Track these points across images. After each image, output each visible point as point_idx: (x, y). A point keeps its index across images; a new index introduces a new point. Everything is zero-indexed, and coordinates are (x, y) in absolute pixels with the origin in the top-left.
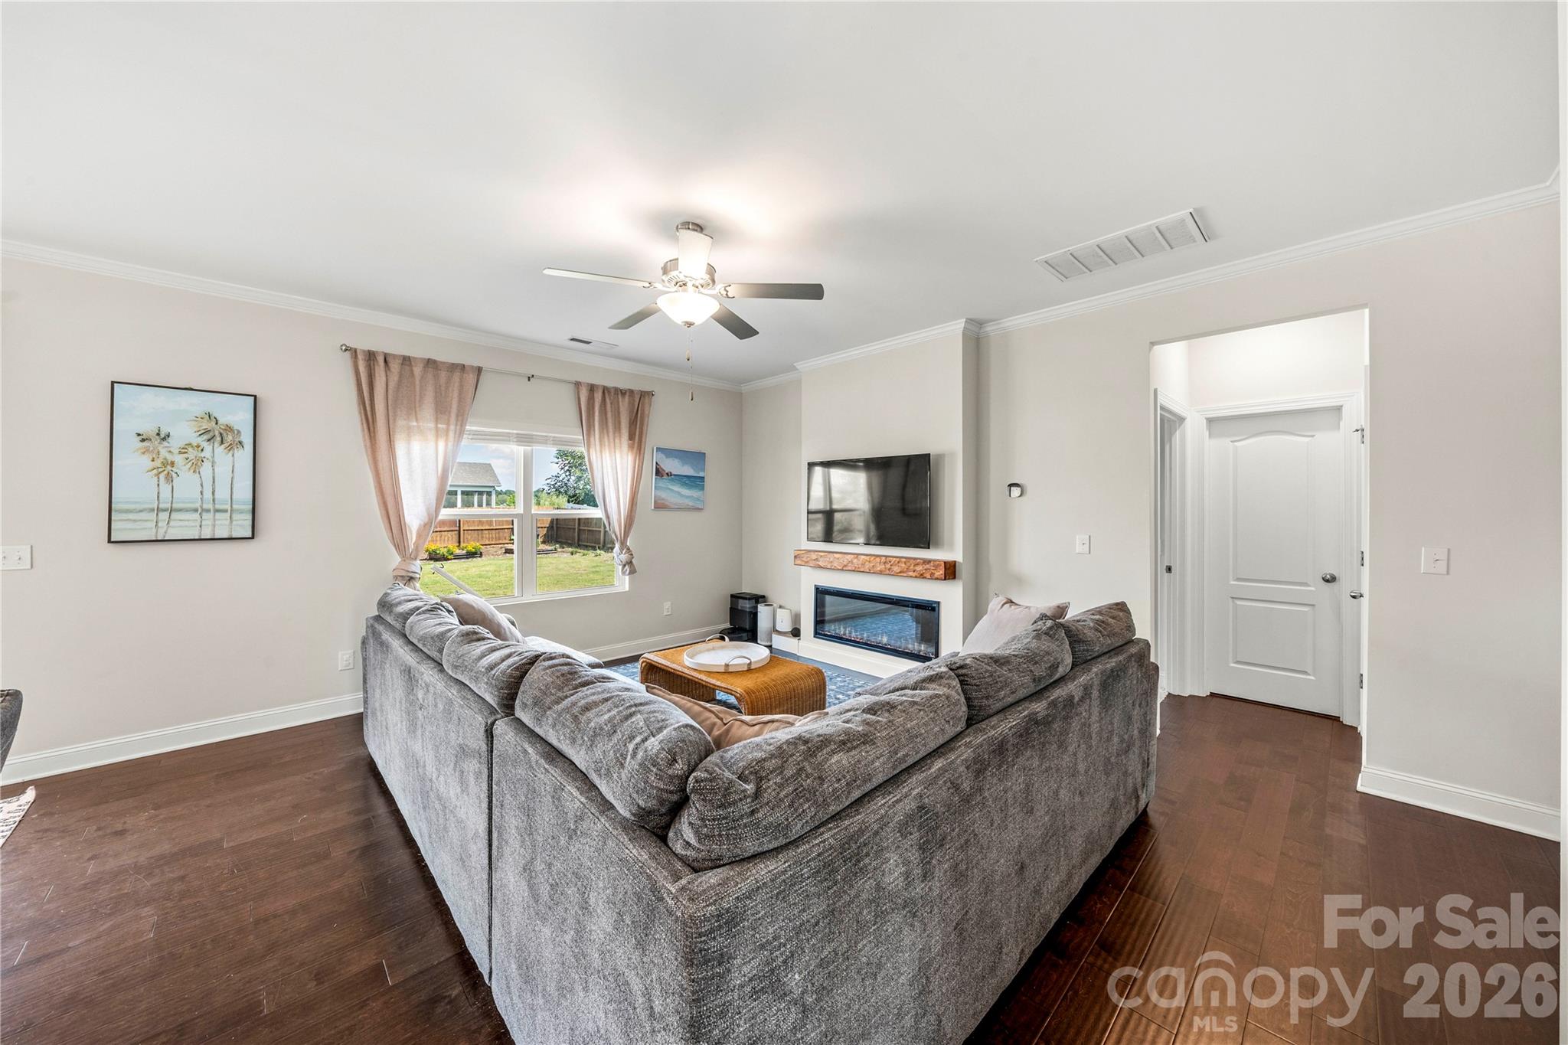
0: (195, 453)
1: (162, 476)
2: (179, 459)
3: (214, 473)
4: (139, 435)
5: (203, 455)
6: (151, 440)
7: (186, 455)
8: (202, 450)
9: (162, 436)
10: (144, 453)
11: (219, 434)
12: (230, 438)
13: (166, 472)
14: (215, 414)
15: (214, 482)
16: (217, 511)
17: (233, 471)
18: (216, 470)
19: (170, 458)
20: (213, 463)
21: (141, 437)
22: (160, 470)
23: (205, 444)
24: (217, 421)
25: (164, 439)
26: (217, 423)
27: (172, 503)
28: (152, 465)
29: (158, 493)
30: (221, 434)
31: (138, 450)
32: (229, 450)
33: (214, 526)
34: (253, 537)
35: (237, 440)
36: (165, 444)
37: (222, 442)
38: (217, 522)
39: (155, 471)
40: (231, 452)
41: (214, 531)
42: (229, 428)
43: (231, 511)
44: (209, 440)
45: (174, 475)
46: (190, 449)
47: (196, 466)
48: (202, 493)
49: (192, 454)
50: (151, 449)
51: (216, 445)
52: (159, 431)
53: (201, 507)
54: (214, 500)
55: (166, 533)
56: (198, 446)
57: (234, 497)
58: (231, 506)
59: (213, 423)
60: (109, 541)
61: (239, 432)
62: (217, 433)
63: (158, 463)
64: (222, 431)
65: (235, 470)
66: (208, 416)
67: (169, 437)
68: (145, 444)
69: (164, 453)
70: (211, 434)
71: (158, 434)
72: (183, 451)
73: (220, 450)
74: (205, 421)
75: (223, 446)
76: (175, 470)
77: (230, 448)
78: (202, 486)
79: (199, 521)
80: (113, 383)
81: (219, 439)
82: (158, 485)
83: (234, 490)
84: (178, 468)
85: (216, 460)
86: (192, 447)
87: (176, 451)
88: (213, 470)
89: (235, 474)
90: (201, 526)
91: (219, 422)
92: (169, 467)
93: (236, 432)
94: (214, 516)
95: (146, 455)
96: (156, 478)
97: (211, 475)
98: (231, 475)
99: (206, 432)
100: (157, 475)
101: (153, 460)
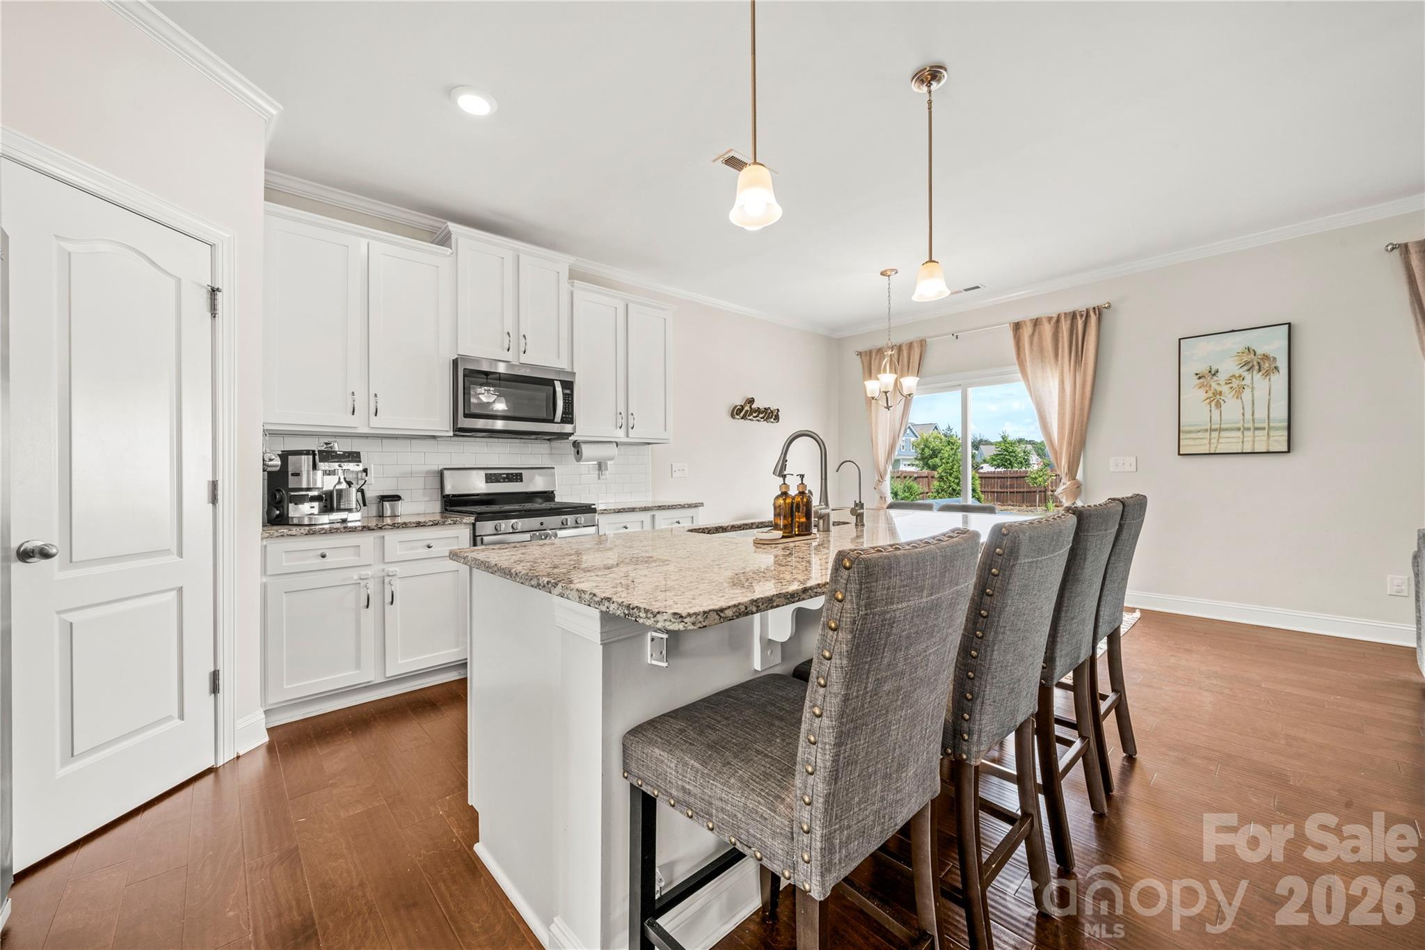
0: (1238, 382)
1: (1213, 404)
2: (1225, 389)
3: (1253, 397)
4: (1197, 374)
5: (1244, 383)
6: (1205, 377)
7: (1230, 385)
8: (1243, 379)
9: (1213, 372)
10: (1200, 387)
11: (1258, 363)
12: (1267, 365)
13: (1216, 400)
14: (1253, 347)
15: (1253, 404)
16: (1256, 429)
17: (1269, 394)
18: (1255, 394)
19: (1219, 389)
20: (1253, 388)
21: (1198, 376)
22: (1212, 399)
23: (1245, 374)
24: (1255, 352)
25: (1214, 375)
26: (1255, 355)
27: (1220, 424)
28: (1205, 396)
29: (1211, 417)
30: (1259, 363)
31: (1196, 386)
32: (1266, 376)
33: (1254, 442)
34: (1289, 451)
35: (1273, 366)
36: (1215, 378)
37: (1260, 370)
38: (1256, 438)
39: (1208, 401)
40: (1268, 377)
41: (1253, 445)
42: (1266, 357)
43: (1269, 428)
44: (1248, 370)
45: (1222, 402)
46: (1234, 380)
47: (1238, 393)
48: (1243, 415)
49: (1235, 383)
50: (1205, 383)
51: (1255, 373)
52: (1211, 368)
53: (1243, 426)
54: (1253, 420)
55: (1216, 447)
56: (1240, 376)
57: (1271, 416)
58: (1269, 425)
59: (1252, 356)
60: (1179, 454)
61: (1274, 359)
62: (1255, 363)
63: (1210, 394)
64: (1259, 361)
65: (1272, 392)
66: (1247, 351)
67: (1217, 372)
68: (1201, 380)
69: (1214, 385)
70: (1251, 365)
71: (1210, 372)
72: (1228, 382)
73: (1258, 377)
74: (1245, 354)
75: (1260, 373)
76: (1223, 398)
77: (1267, 374)
78: (1243, 408)
79: (1241, 438)
80: (1180, 339)
81: (1257, 367)
82: (1211, 411)
83: (1271, 410)
84: (1224, 396)
85: (1254, 386)
86: (1235, 377)
87: (1222, 383)
88: (1253, 394)
89: (1271, 395)
90: (1243, 442)
91: (1257, 353)
92: (1218, 397)
93: (1272, 359)
94: (1254, 433)
95: (1202, 389)
96: (1209, 406)
97: (1251, 399)
98: (1268, 397)
99: (1247, 363)
100: (1210, 403)
101: (1206, 392)
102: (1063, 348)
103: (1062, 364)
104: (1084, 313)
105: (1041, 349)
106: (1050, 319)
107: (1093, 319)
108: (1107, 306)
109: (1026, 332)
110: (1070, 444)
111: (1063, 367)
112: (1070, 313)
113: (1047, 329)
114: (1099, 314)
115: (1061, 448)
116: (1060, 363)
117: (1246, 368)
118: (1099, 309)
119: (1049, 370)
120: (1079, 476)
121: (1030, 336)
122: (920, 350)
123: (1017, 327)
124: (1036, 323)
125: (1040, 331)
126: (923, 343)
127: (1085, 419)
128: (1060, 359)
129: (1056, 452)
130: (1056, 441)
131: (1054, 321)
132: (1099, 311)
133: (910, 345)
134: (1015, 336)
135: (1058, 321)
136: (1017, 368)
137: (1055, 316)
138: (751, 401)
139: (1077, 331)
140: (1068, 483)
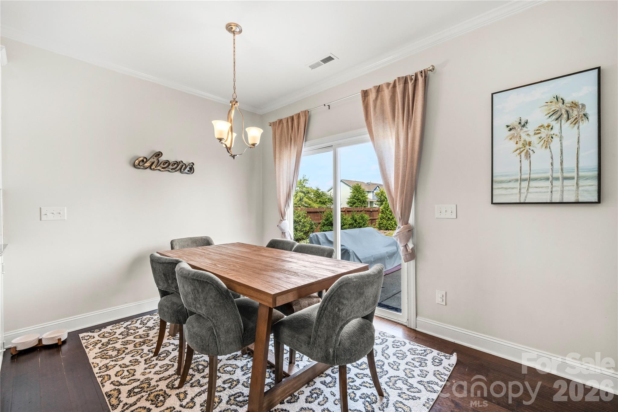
0: (546, 132)
1: (523, 154)
2: (534, 139)
3: (561, 146)
4: (508, 126)
5: (552, 132)
6: (515, 128)
7: (539, 135)
8: (552, 129)
9: (522, 124)
10: (511, 139)
12: (575, 113)
13: (525, 151)
15: (562, 154)
17: (578, 142)
18: (563, 143)
19: (528, 139)
20: (561, 138)
21: (509, 128)
22: (522, 150)
23: (554, 123)
24: (563, 101)
25: (523, 126)
26: (563, 103)
27: (530, 175)
28: (515, 147)
29: (521, 167)
30: (567, 111)
31: (507, 137)
32: (575, 124)
33: (563, 192)
34: (599, 202)
35: (582, 113)
36: (525, 129)
37: (568, 119)
38: (564, 189)
39: (518, 151)
40: (577, 125)
41: (562, 195)
42: (574, 105)
43: (578, 177)
44: (557, 119)
45: (531, 152)
46: (542, 130)
47: (547, 143)
48: (552, 164)
49: (544, 133)
50: (516, 135)
51: (563, 121)
52: (520, 120)
53: (552, 176)
54: (562, 170)
55: (526, 197)
56: (548, 126)
57: (580, 165)
58: (578, 174)
59: (560, 104)
60: (492, 203)
61: (584, 106)
62: (564, 112)
63: (520, 145)
64: (568, 109)
65: (580, 141)
66: (555, 100)
67: (527, 123)
68: (512, 132)
69: (524, 136)
70: (559, 113)
71: (520, 123)
72: (537, 132)
73: (566, 125)
74: (553, 104)
75: (569, 121)
76: (531, 148)
77: (576, 122)
78: (552, 158)
79: (550, 188)
80: (492, 94)
81: (565, 116)
82: (520, 161)
84: (533, 147)
85: (563, 135)
86: (544, 127)
87: (532, 133)
88: (561, 143)
89: (580, 144)
90: (551, 192)
91: (565, 102)
92: (528, 147)
93: (580, 106)
94: (563, 183)
95: (513, 140)
96: (519, 156)
97: (560, 148)
98: (577, 146)
99: (555, 112)
100: (520, 153)
101: (517, 143)
102: (398, 109)
103: (398, 123)
104: (413, 77)
105: (383, 112)
106: (388, 84)
107: (421, 80)
108: (431, 68)
109: (372, 96)
110: (402, 192)
111: (398, 126)
112: (403, 77)
113: (387, 93)
114: (425, 77)
115: (397, 196)
116: (396, 123)
117: (554, 117)
118: (424, 71)
119: (389, 130)
120: (411, 221)
121: (374, 101)
122: (304, 119)
123: (365, 94)
124: (379, 89)
125: (382, 96)
126: (307, 114)
127: (415, 171)
128: (396, 119)
129: (393, 199)
130: (393, 190)
131: (391, 86)
132: (425, 74)
133: (299, 115)
134: (364, 101)
135: (394, 86)
136: (366, 130)
137: (392, 82)
138: (159, 154)
139: (409, 93)
140: (402, 227)
